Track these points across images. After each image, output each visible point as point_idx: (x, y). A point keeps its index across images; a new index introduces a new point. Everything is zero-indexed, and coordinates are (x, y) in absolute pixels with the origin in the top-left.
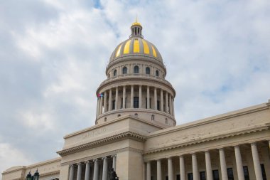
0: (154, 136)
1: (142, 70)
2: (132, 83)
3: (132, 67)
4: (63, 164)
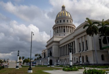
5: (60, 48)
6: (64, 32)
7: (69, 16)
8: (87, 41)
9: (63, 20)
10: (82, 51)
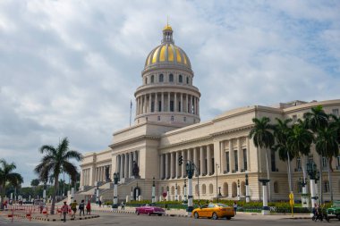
0: (169, 135)
1: (166, 78)
2: (156, 91)
3: (158, 75)
4: (113, 155)
5: (164, 155)
6: (172, 109)
7: (185, 62)
8: (245, 150)
9: (168, 74)
10: (233, 172)
